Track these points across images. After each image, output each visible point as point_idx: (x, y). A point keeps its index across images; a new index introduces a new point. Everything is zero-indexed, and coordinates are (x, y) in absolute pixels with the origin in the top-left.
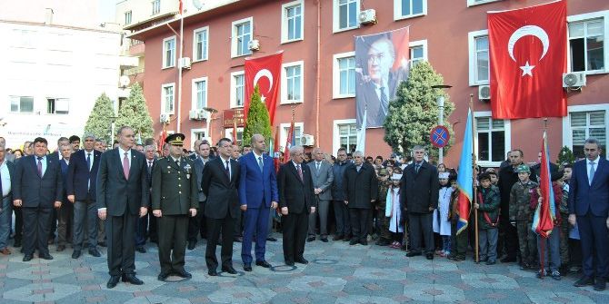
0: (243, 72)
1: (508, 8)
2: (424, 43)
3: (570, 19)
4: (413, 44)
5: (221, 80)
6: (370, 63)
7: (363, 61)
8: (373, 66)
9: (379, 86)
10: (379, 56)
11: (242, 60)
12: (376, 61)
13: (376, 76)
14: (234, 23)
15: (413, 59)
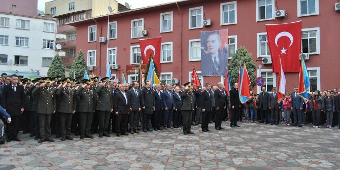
0: (139, 46)
1: (275, 23)
2: (236, 37)
3: (303, 30)
4: (230, 37)
5: (125, 49)
6: (208, 45)
7: (205, 44)
8: (210, 46)
9: (213, 56)
10: (213, 41)
11: (137, 40)
12: (211, 44)
13: (212, 51)
14: (132, 21)
15: (230, 44)
